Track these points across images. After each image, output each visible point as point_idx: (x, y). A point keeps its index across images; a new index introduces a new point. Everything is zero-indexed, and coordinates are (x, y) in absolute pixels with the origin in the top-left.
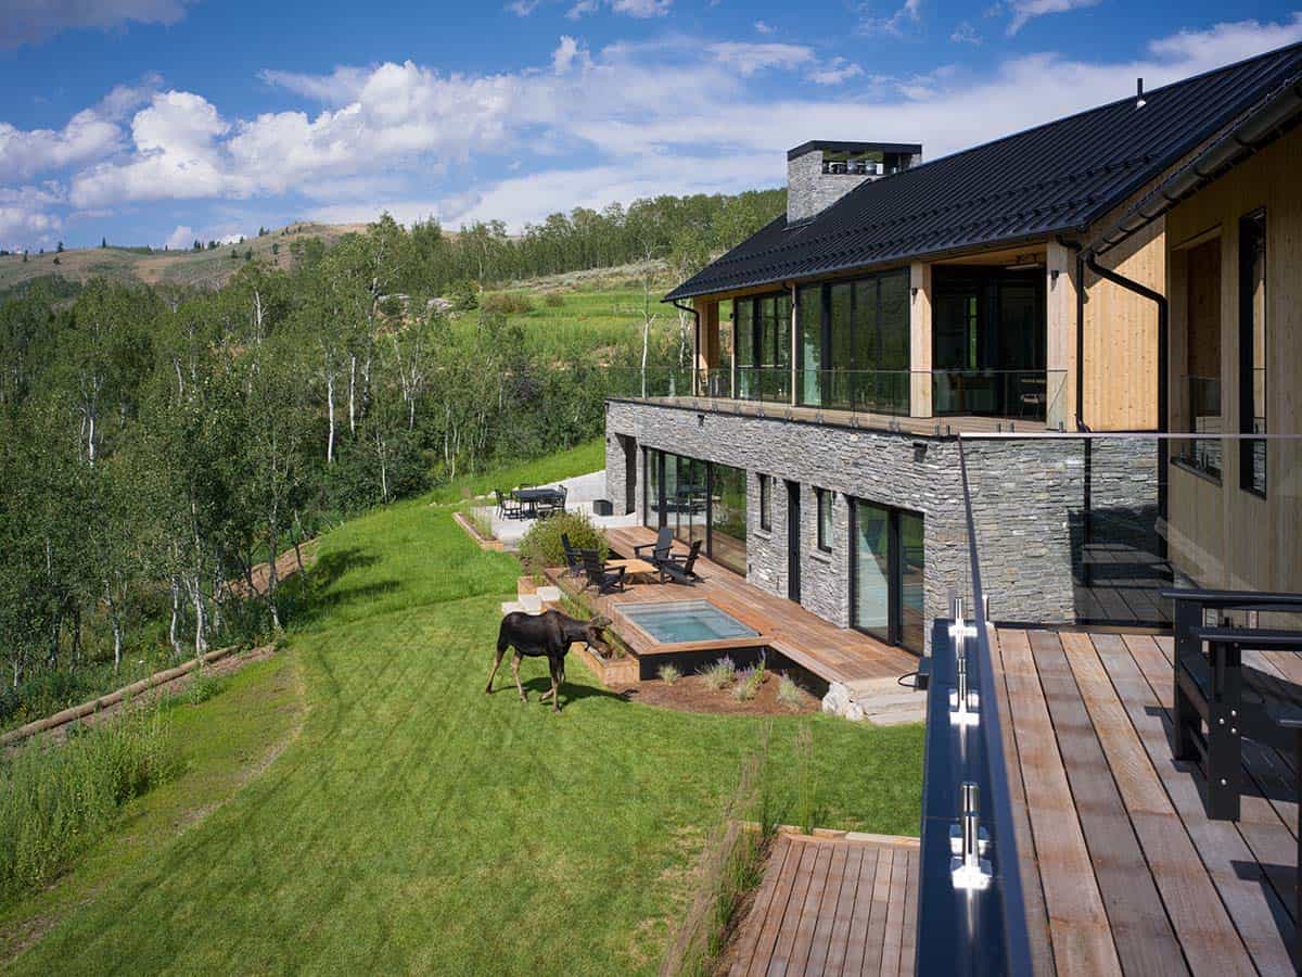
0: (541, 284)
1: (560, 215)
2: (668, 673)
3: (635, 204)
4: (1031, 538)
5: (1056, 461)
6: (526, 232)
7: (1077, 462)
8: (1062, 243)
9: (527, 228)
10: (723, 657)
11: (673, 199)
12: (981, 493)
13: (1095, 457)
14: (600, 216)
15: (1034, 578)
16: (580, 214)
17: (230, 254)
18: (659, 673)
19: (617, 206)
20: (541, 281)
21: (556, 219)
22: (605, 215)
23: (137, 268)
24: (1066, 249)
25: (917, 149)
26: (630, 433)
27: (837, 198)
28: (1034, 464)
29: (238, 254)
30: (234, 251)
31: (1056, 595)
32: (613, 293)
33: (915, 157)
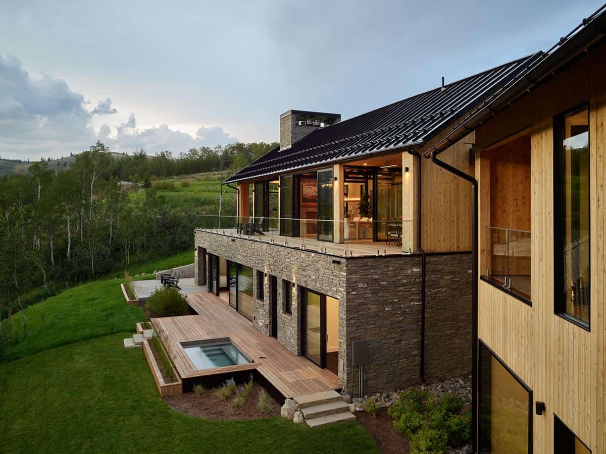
0: (185, 178)
1: (194, 149)
2: (199, 388)
3: (227, 146)
4: (394, 312)
5: (407, 269)
6: (181, 156)
7: (418, 270)
8: (410, 153)
9: (181, 154)
10: (229, 379)
11: (243, 145)
12: (369, 288)
13: (427, 267)
14: (212, 151)
15: (396, 333)
16: (204, 150)
17: (57, 163)
18: (193, 389)
19: (220, 147)
20: (185, 176)
21: (194, 152)
22: (214, 151)
23: (14, 168)
24: (412, 156)
25: (339, 116)
26: (204, 246)
27: (302, 137)
28: (396, 271)
29: (60, 164)
30: (59, 163)
31: (408, 341)
32: (213, 182)
33: (338, 119)
